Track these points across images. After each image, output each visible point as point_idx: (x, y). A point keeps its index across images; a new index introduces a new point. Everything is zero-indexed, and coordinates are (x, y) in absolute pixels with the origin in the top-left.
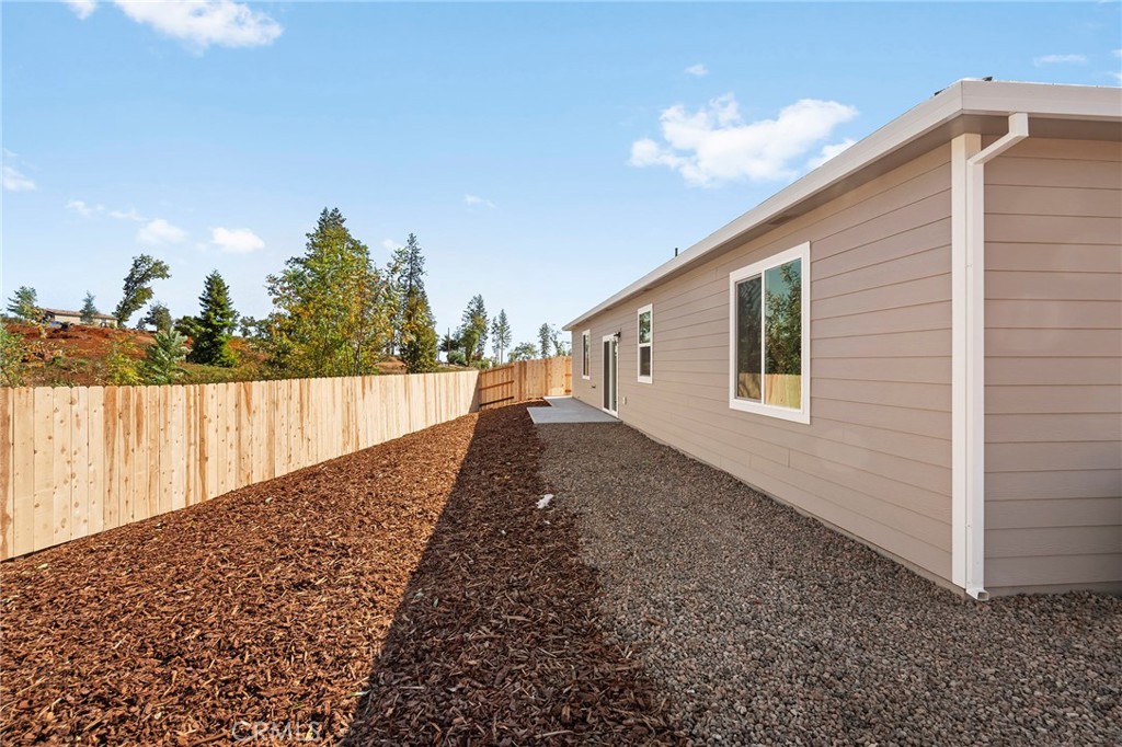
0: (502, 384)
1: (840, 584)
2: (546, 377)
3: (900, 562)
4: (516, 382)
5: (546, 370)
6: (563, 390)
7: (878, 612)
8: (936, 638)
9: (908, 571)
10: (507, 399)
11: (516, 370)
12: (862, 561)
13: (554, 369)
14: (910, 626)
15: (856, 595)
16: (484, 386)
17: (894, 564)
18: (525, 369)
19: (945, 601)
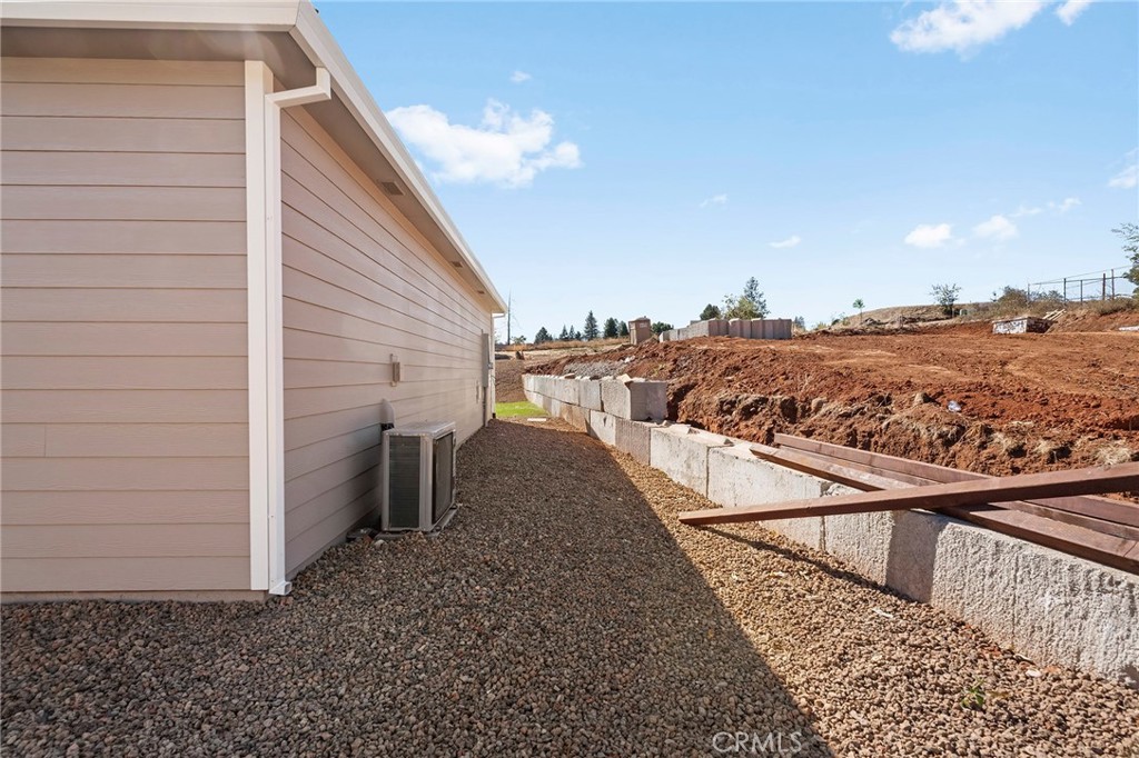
1: (108, 670)
3: (166, 598)
7: (198, 670)
8: (283, 657)
9: (182, 605)
12: (112, 623)
14: (250, 663)
15: (147, 669)
17: (159, 605)
19: (246, 616)
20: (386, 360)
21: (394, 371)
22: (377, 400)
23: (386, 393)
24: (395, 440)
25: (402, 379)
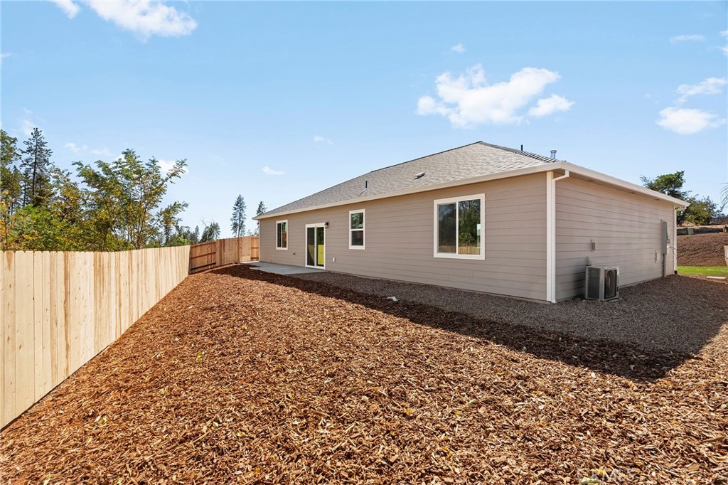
0: (208, 255)
2: (238, 250)
4: (218, 253)
5: (239, 245)
6: (249, 257)
10: (211, 265)
11: (218, 245)
13: (243, 244)
16: (194, 256)
18: (224, 244)
20: (589, 242)
21: (593, 246)
22: (585, 256)
23: (589, 254)
24: (591, 269)
25: (596, 248)
